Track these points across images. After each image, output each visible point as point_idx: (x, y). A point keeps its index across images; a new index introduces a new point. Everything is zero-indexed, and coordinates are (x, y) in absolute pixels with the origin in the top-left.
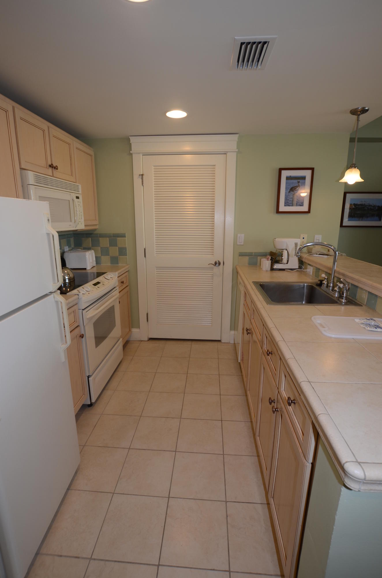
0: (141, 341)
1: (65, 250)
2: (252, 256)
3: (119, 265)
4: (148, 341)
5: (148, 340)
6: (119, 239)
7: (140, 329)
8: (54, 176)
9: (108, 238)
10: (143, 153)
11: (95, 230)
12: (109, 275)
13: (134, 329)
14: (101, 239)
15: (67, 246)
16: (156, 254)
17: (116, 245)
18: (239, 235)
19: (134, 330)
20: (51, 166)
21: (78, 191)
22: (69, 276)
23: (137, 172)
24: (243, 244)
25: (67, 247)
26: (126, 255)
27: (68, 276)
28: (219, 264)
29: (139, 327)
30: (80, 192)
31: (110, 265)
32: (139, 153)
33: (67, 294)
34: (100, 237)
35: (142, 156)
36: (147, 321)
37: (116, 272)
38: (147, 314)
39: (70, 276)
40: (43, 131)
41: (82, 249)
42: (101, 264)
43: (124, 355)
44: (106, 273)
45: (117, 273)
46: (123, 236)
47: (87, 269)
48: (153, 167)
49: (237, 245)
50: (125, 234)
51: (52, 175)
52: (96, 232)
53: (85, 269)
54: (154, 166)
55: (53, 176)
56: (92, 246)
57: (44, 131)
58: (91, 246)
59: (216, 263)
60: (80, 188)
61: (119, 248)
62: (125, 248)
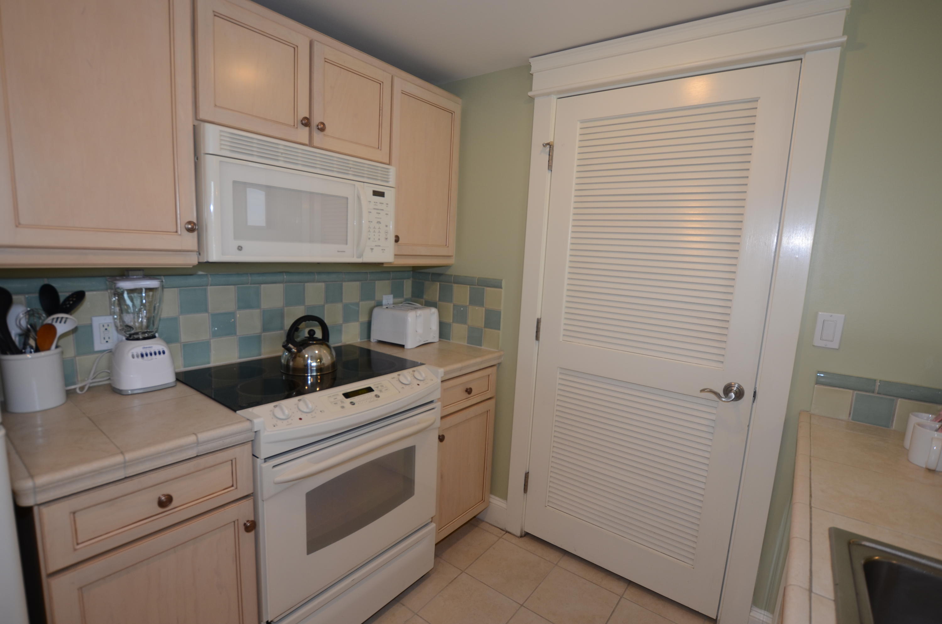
0: (507, 532)
1: (384, 302)
2: (873, 392)
3: (483, 347)
4: (523, 539)
5: (521, 537)
6: (489, 290)
7: (507, 500)
8: (315, 144)
9: (469, 286)
10: (559, 92)
11: (447, 267)
12: (422, 372)
13: (497, 498)
14: (455, 286)
15: (392, 294)
16: (564, 335)
17: (481, 304)
18: (822, 315)
19: (496, 501)
20: (306, 122)
21: (387, 182)
22: (321, 362)
23: (538, 140)
24: (837, 347)
25: (392, 296)
26: (499, 329)
27: (316, 362)
28: (740, 394)
29: (505, 497)
30: (392, 183)
31: (466, 344)
32: (549, 94)
33: (238, 412)
34: (455, 283)
35: (556, 100)
36: (526, 490)
37: (441, 366)
38: (527, 475)
39: (323, 362)
40: (294, 48)
41: (422, 305)
42: (449, 340)
43: (436, 563)
44: (422, 364)
45: (441, 371)
46: (497, 285)
47: (406, 347)
48: (579, 125)
49: (814, 346)
50: (502, 280)
51: (307, 142)
52: (449, 272)
53: (402, 346)
54: (583, 122)
55: (311, 144)
56: (440, 300)
57: (296, 49)
58: (438, 300)
59: (727, 390)
60: (391, 174)
61: (486, 310)
62: (498, 313)
